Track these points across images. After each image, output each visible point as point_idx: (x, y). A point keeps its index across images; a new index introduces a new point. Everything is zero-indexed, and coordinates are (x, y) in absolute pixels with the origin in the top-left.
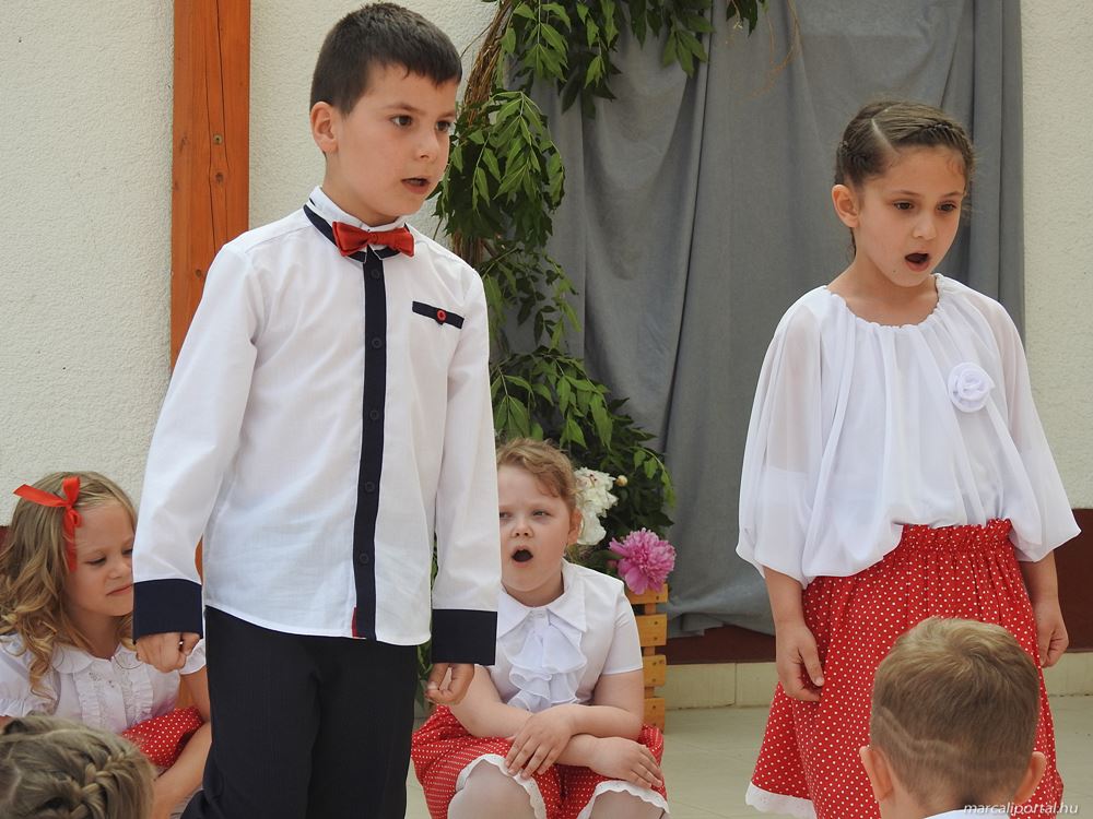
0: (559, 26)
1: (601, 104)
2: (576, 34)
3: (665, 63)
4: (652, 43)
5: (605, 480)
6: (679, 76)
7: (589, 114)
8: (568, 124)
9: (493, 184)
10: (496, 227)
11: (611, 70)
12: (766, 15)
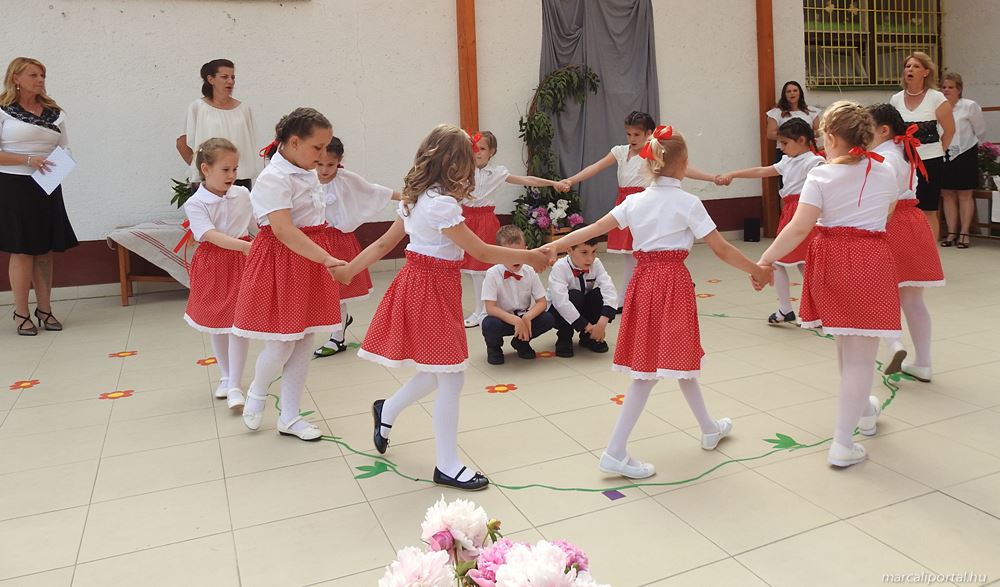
0: (551, 95)
1: (561, 113)
2: (555, 97)
3: (576, 102)
4: (573, 98)
5: (566, 202)
6: (579, 105)
7: (559, 115)
8: (554, 118)
9: (537, 134)
10: (538, 143)
11: (563, 105)
12: (599, 90)
